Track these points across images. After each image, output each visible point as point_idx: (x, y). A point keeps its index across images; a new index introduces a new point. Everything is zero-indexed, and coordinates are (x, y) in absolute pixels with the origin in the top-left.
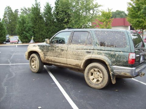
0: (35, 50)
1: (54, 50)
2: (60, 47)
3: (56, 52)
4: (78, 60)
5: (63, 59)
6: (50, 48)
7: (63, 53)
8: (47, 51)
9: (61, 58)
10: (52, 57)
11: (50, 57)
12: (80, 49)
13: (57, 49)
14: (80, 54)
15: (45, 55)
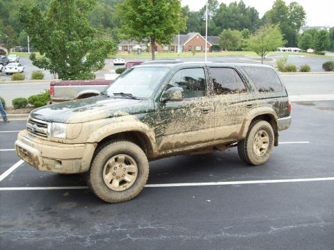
0: (129, 130)
1: (185, 114)
2: (198, 106)
3: (190, 119)
4: (234, 124)
5: (206, 131)
6: (173, 111)
7: (206, 117)
8: (166, 122)
9: (203, 131)
10: (181, 134)
11: (176, 135)
12: (236, 101)
13: (192, 110)
14: (239, 112)
15: (159, 135)
